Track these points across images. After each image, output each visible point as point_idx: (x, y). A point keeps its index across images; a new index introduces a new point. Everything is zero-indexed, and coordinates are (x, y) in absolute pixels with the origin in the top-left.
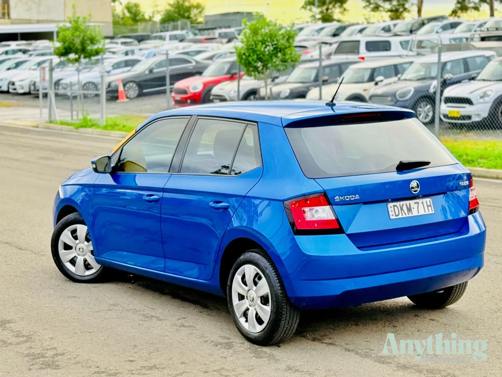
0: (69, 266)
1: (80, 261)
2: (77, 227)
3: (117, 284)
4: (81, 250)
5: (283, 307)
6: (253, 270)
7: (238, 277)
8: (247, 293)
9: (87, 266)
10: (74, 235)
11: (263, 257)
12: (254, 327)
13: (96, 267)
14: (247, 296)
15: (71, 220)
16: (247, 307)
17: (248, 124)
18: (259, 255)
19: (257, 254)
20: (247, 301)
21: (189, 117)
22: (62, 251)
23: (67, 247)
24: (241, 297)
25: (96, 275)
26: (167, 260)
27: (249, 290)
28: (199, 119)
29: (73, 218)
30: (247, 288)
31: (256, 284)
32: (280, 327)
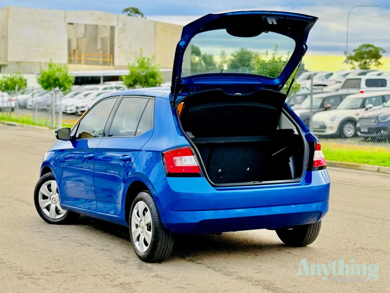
0: (45, 211)
1: (53, 208)
2: (51, 182)
3: (78, 226)
4: (54, 199)
5: (160, 232)
6: (143, 205)
7: (135, 212)
8: (140, 223)
9: (58, 212)
10: (50, 188)
11: (149, 195)
12: (143, 248)
13: (63, 212)
14: (140, 225)
15: (47, 177)
16: (140, 234)
17: (150, 99)
18: (147, 194)
19: (146, 193)
20: (140, 228)
21: (118, 97)
22: (41, 200)
23: (45, 197)
24: (137, 226)
25: (63, 218)
26: (98, 201)
27: (141, 221)
28: (123, 97)
29: (49, 175)
30: (139, 219)
31: (144, 214)
32: (158, 247)
